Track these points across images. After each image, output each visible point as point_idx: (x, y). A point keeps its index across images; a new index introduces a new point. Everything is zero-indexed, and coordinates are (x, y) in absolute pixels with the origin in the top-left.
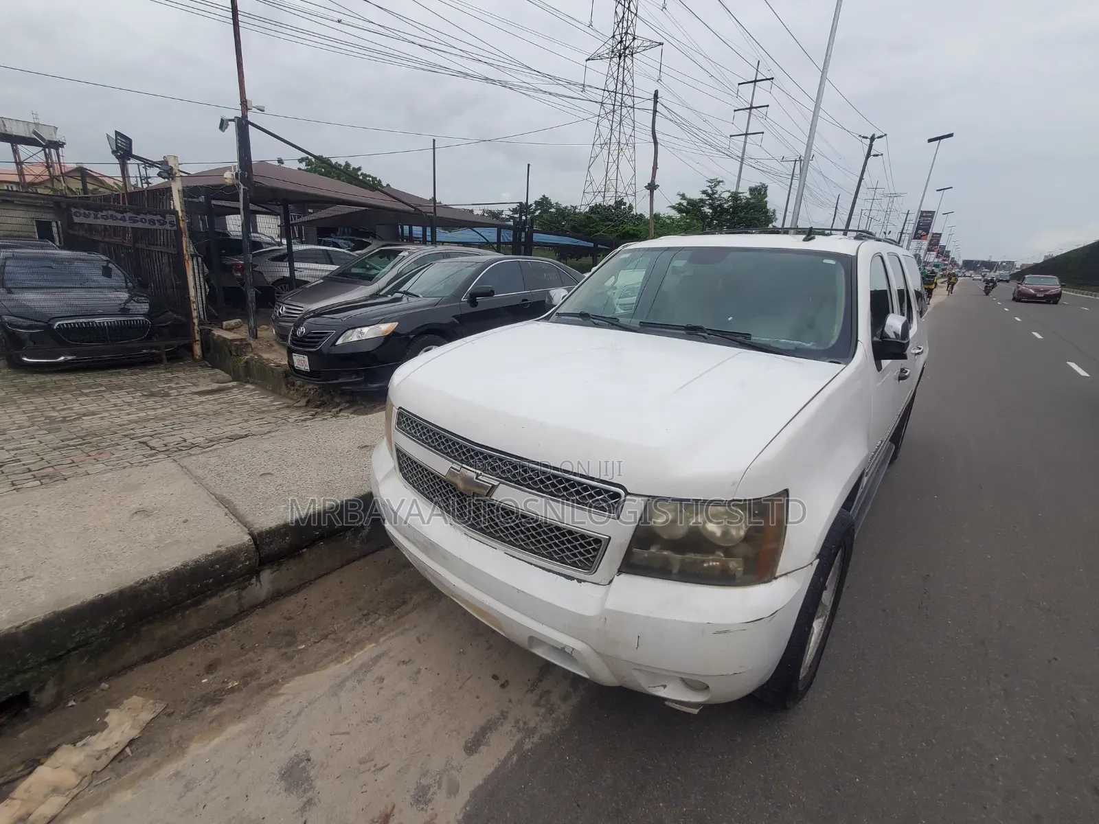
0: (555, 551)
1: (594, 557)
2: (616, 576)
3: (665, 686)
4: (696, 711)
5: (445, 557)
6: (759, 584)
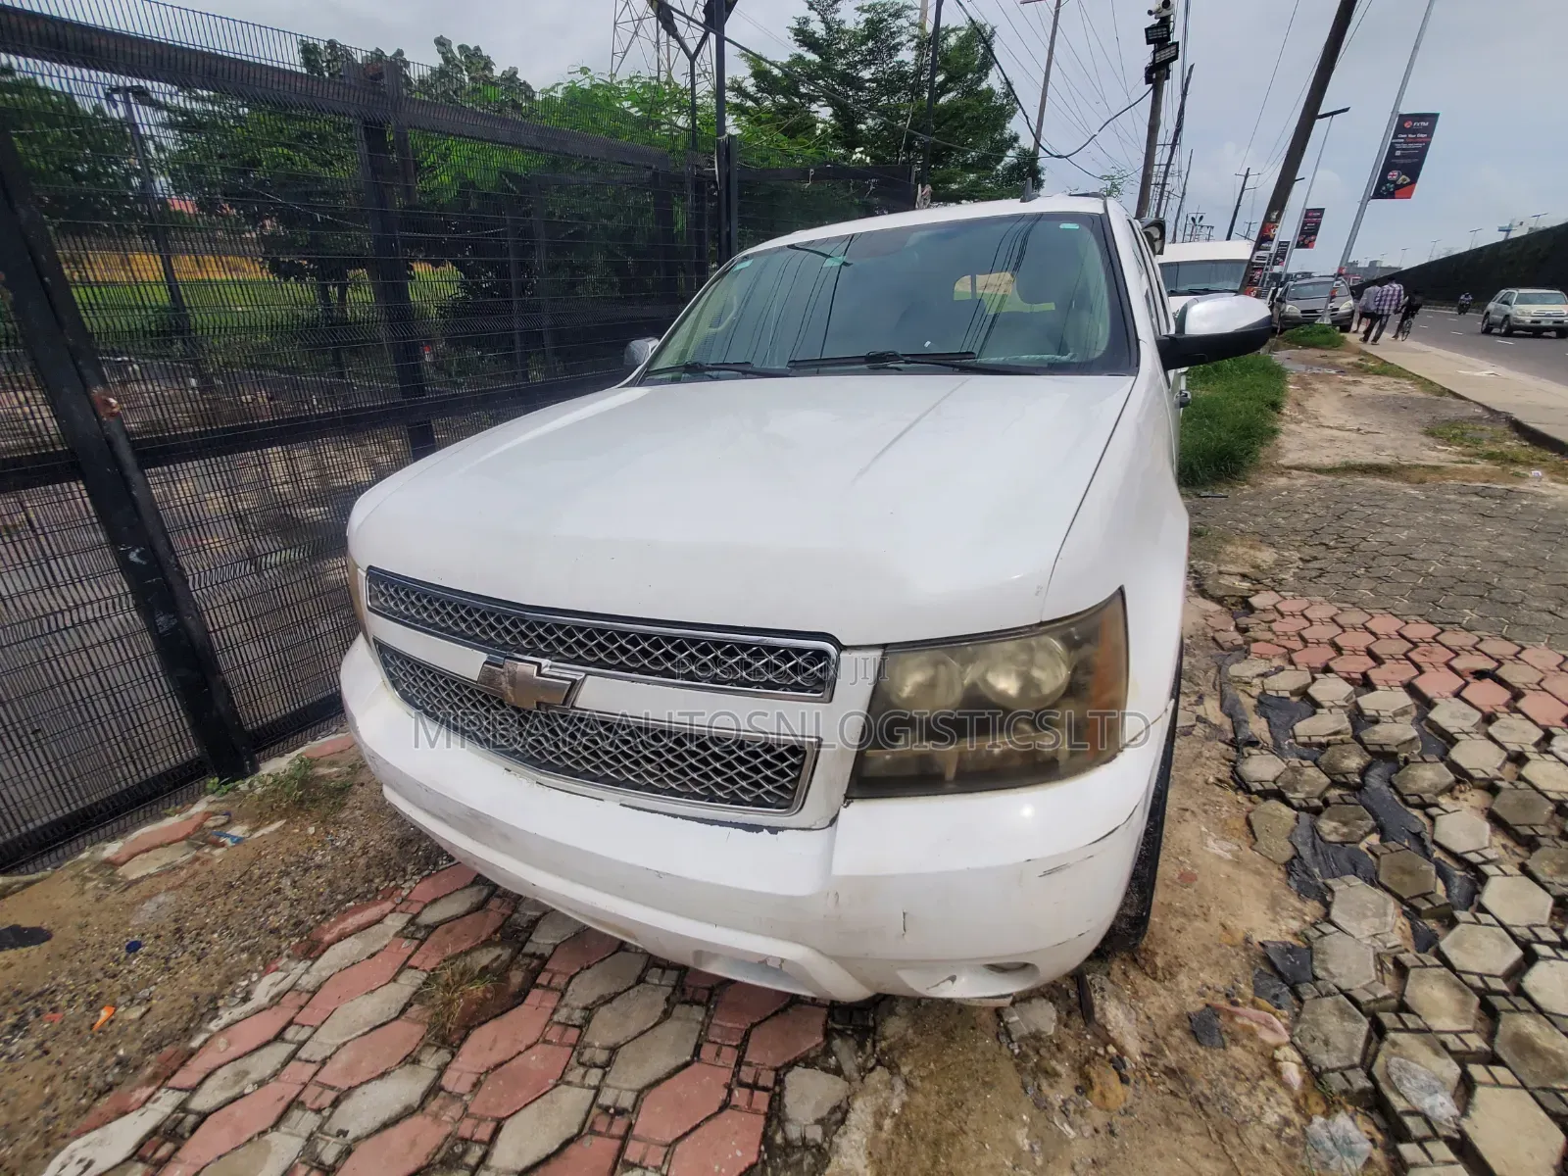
0: (717, 784)
1: (795, 781)
2: (843, 810)
3: (954, 979)
5: (506, 837)
6: (1098, 766)
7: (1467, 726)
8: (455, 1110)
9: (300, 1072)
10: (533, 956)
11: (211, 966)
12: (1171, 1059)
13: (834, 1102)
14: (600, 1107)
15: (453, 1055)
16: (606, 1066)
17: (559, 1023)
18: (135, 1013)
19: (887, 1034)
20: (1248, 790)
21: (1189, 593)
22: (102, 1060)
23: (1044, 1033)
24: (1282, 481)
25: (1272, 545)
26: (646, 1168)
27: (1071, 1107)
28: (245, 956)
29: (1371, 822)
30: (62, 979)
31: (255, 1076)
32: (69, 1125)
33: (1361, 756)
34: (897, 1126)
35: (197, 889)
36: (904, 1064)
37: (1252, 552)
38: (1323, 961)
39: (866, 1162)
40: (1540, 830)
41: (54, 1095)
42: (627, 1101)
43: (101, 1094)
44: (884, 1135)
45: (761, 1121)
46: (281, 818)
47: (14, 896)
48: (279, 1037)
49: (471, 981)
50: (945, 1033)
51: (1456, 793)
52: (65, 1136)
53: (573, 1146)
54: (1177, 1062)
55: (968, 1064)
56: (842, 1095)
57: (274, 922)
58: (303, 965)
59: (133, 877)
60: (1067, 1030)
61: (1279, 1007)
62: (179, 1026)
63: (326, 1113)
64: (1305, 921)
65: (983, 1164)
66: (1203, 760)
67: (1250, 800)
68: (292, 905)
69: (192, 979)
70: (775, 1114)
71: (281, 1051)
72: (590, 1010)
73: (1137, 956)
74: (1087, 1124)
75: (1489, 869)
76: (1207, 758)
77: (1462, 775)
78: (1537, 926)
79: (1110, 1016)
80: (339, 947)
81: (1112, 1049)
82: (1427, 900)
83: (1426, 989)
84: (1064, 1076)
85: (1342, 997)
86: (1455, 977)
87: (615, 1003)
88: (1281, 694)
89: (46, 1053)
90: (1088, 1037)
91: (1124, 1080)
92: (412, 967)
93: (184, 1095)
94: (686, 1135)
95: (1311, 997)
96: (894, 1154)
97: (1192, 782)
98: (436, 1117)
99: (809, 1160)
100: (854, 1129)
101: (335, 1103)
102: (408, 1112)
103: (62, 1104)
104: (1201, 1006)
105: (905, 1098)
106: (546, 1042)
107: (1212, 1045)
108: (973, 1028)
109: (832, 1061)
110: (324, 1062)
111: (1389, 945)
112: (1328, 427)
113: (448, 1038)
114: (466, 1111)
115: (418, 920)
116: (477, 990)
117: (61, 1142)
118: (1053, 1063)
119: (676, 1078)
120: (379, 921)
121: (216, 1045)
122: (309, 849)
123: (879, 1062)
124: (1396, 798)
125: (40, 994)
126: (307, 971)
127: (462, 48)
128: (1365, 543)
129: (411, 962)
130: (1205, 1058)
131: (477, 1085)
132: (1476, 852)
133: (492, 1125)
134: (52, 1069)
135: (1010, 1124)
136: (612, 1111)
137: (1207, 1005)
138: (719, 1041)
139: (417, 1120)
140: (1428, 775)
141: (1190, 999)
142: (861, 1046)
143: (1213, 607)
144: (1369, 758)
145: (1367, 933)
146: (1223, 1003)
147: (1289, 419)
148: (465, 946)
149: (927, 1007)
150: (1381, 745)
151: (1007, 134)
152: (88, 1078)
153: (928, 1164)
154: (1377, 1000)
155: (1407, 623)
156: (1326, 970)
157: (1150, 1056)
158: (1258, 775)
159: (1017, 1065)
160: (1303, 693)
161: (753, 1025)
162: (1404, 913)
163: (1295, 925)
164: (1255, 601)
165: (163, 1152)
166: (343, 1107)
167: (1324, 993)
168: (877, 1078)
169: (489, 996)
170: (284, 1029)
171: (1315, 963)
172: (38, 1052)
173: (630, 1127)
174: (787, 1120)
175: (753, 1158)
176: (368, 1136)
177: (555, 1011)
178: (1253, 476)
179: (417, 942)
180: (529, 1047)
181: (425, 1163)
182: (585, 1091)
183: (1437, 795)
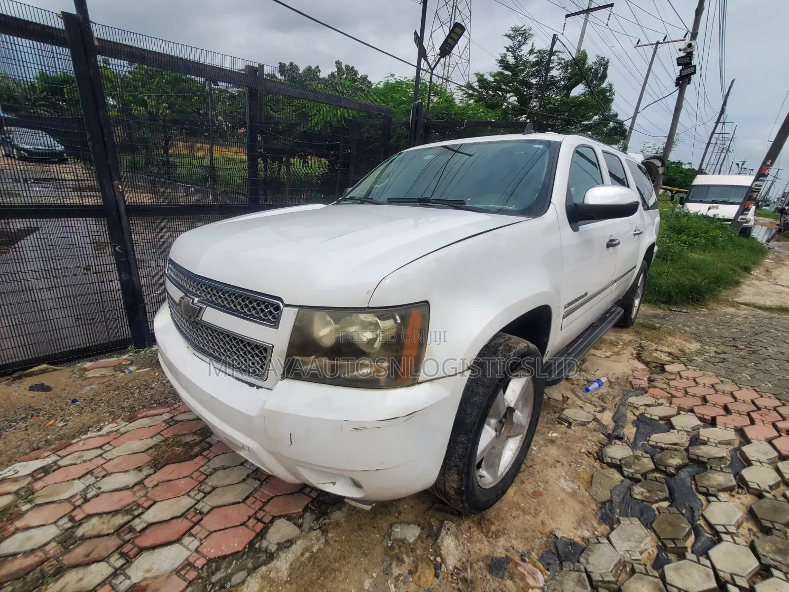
1: (265, 364)
2: (280, 381)
3: (334, 483)
4: (368, 508)
6: (401, 387)
7: (763, 458)
8: (142, 493)
9: (100, 461)
10: (208, 443)
11: (96, 415)
12: (469, 574)
13: (290, 537)
14: (195, 508)
15: (155, 472)
16: (206, 494)
17: (201, 472)
18: (60, 425)
19: (331, 517)
20: (602, 461)
21: (631, 357)
22: (42, 438)
23: (407, 540)
24: (732, 310)
25: (701, 342)
26: (196, 538)
27: (401, 578)
28: (108, 414)
29: (667, 494)
30: (46, 406)
31: (84, 459)
32: (19, 457)
33: (682, 459)
34: (310, 557)
35: (107, 386)
36: (332, 533)
37: (684, 343)
38: (588, 555)
39: (288, 567)
40: (777, 526)
41: (20, 445)
42: (205, 510)
43: (34, 450)
44: (303, 559)
45: (254, 535)
46: (150, 367)
47: (48, 373)
48: (101, 447)
49: (178, 446)
50: (358, 525)
51: (734, 493)
52: (16, 461)
53: (175, 520)
54: (471, 577)
55: (361, 542)
56: (294, 536)
57: (125, 404)
58: (125, 424)
59: (89, 376)
60: (422, 544)
61: (548, 570)
62: (72, 434)
63: (98, 479)
64: (594, 534)
65: (340, 587)
66: (586, 440)
67: (601, 467)
68: (134, 400)
69: (86, 418)
70: (261, 535)
71: (99, 452)
72: (215, 470)
73: (482, 521)
74: (404, 588)
75: (724, 536)
76: (589, 440)
77: (742, 484)
78: (738, 575)
79: (445, 543)
80: (141, 420)
81: (438, 559)
82: (674, 542)
83: (639, 585)
84: (407, 563)
85: (584, 575)
86: (662, 585)
87: (227, 470)
88: (653, 417)
89: (26, 430)
90: (431, 550)
91: (437, 575)
92: (161, 435)
93: (59, 458)
94: (220, 530)
95: (568, 569)
96: (301, 568)
97: (572, 449)
98: (134, 493)
99: (264, 558)
100: (291, 552)
101: (103, 477)
102: (126, 488)
103: (21, 449)
104: (503, 556)
105: (322, 546)
106: (192, 478)
107: (497, 575)
108: (374, 528)
109: (300, 521)
110: (109, 460)
111: (632, 558)
112: (781, 285)
113: (156, 465)
114: (145, 495)
115: (174, 418)
116: (179, 450)
117: (14, 462)
118: (405, 556)
119: (231, 507)
120: (161, 415)
121: (79, 444)
122: (153, 381)
123: (320, 528)
124: (693, 487)
125: (36, 410)
126: (125, 426)
127: (347, 66)
128: (764, 350)
129: (162, 433)
130: (489, 580)
131: (156, 486)
132: (724, 526)
133: (151, 502)
134: (25, 436)
135: (365, 575)
136: (198, 511)
137: (507, 556)
138: (258, 497)
139: (128, 493)
140: (720, 478)
141: (499, 551)
142: (317, 519)
143: (641, 366)
144: (687, 461)
145: (624, 549)
146: (517, 558)
147: (754, 277)
148: (184, 432)
149: (358, 511)
150: (698, 456)
151: (612, 112)
152: (34, 443)
153: (315, 578)
154: (603, 582)
155: (762, 396)
156: (587, 560)
157: (459, 569)
158: (611, 455)
159: (386, 551)
160: (667, 420)
161: (276, 496)
162: (658, 546)
163: (587, 534)
164: (667, 368)
165: (40, 476)
166: (106, 479)
167: (576, 569)
168: (315, 534)
169: (182, 454)
170: (104, 445)
171: (583, 555)
172: (24, 429)
173: (201, 520)
174: (265, 539)
175: (240, 549)
176: (107, 492)
177: (202, 466)
178: (713, 305)
179: (168, 425)
180: (184, 477)
181: (120, 508)
182: (193, 500)
183: (720, 491)
